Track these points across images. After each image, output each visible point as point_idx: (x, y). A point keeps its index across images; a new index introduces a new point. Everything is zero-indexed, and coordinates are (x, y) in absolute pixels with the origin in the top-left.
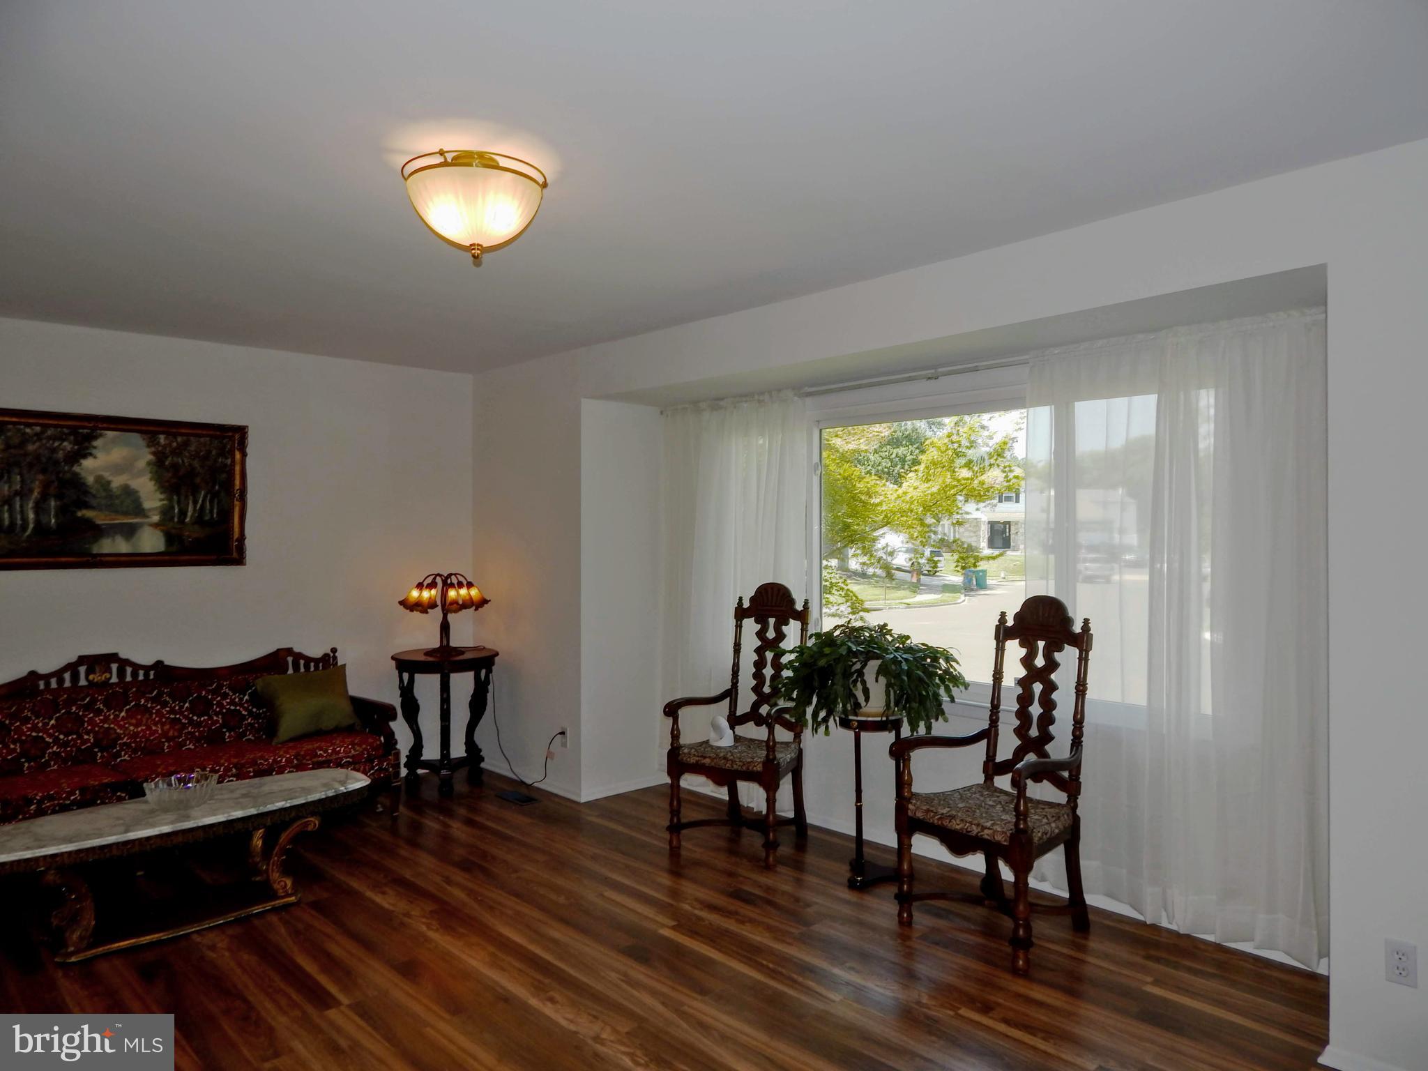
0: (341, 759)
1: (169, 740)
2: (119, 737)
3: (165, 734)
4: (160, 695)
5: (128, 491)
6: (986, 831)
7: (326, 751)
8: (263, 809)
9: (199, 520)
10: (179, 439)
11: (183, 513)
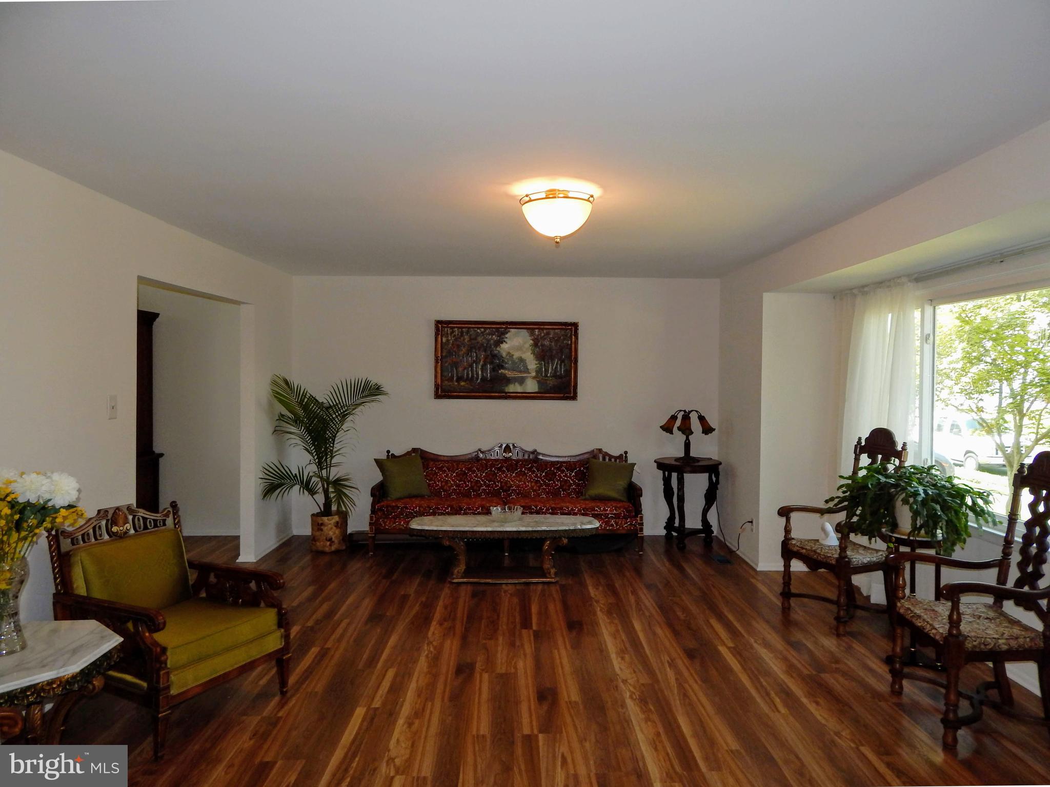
0: (608, 514)
1: (534, 491)
2: (511, 486)
3: (532, 487)
4: (532, 467)
5: (521, 360)
6: (934, 631)
7: (600, 509)
8: (535, 529)
9: (555, 376)
10: (545, 331)
11: (547, 371)
